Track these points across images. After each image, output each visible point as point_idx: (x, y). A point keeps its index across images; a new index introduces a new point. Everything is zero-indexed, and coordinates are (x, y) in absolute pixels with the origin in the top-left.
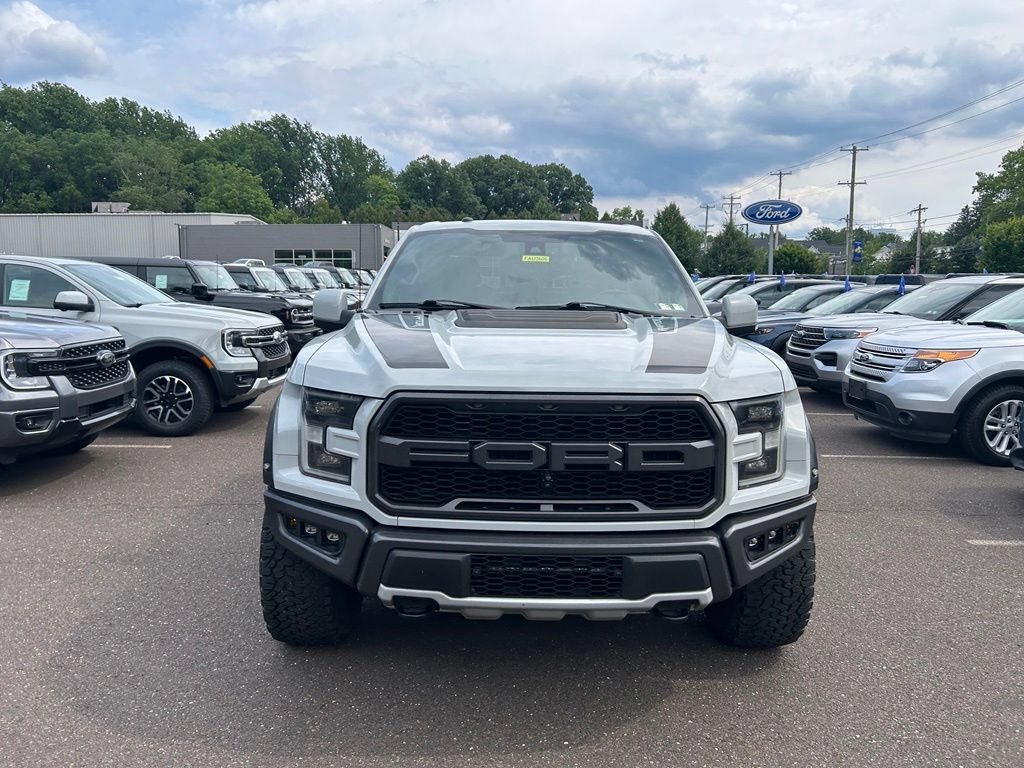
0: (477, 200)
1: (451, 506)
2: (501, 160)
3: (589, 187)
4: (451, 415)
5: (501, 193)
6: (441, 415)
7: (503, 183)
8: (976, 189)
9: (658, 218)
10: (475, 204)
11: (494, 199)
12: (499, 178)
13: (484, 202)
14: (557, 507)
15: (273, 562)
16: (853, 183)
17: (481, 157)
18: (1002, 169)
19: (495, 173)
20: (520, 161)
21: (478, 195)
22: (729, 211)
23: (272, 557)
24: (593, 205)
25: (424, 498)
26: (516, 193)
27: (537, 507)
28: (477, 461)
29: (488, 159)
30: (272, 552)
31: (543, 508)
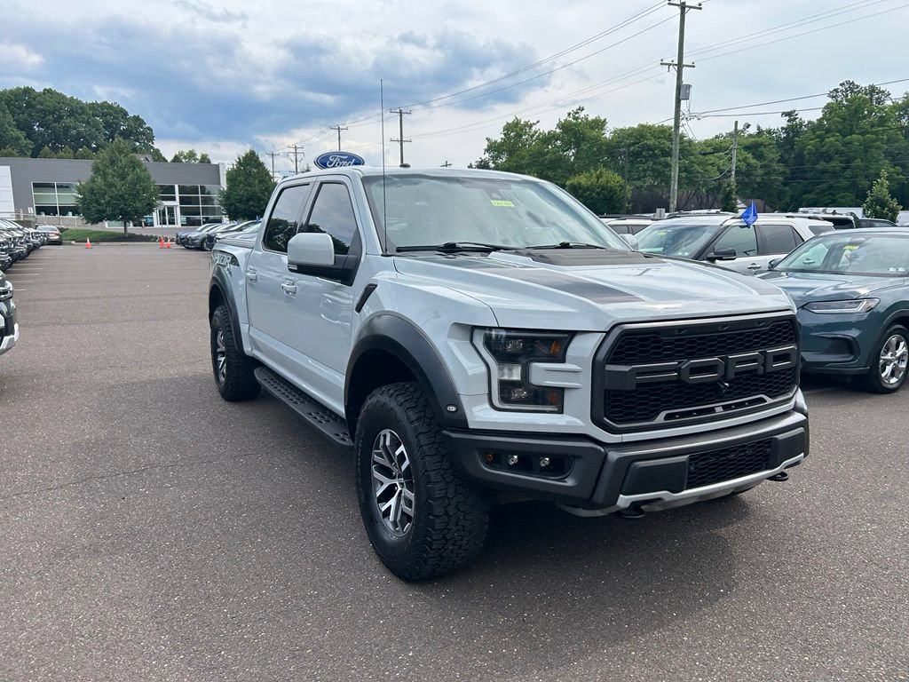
0: (21, 134)
1: (660, 419)
2: (44, 93)
3: (149, 129)
4: (660, 341)
5: (48, 128)
6: (653, 342)
7: (51, 117)
8: (487, 150)
9: (239, 163)
10: (18, 139)
11: (41, 134)
12: (45, 112)
13: (28, 137)
14: (725, 408)
15: (446, 501)
16: (401, 141)
17: (19, 89)
18: (503, 136)
19: (38, 107)
20: (68, 96)
21: (22, 130)
22: (294, 159)
23: (446, 497)
24: (156, 146)
25: (639, 415)
26: (67, 129)
27: (712, 410)
28: (683, 378)
29: (28, 91)
30: (444, 491)
31: (717, 410)
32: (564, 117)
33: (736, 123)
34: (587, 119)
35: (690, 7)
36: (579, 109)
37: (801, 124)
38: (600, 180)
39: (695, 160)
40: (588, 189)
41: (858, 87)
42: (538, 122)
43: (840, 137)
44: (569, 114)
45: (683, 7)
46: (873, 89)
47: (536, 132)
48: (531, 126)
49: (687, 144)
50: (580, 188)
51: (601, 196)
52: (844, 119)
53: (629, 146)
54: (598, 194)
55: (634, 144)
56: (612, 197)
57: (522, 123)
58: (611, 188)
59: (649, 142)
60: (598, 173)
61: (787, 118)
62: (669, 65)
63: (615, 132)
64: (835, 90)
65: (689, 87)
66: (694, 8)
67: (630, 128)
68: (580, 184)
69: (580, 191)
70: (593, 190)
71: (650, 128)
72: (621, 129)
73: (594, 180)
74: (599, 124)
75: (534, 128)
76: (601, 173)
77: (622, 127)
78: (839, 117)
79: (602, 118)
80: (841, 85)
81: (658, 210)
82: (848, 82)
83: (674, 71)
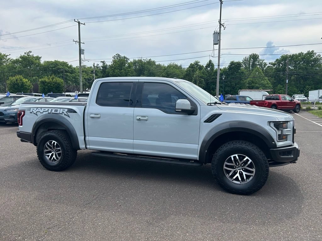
32: (23, 54)
33: (94, 63)
34: (33, 56)
35: (82, 24)
36: (30, 52)
37: (107, 66)
38: (53, 80)
39: (77, 75)
40: (49, 83)
41: (121, 56)
42: (10, 55)
43: (119, 71)
44: (25, 53)
45: (79, 23)
46: (125, 57)
47: (9, 59)
48: (7, 56)
49: (73, 69)
50: (46, 83)
51: (55, 86)
52: (119, 65)
53: (52, 68)
54: (54, 85)
55: (54, 67)
56: (58, 86)
57: (2, 54)
58: (58, 83)
59: (60, 67)
60: (52, 77)
61: (102, 63)
62: (76, 42)
63: (45, 62)
64: (114, 56)
65: (83, 50)
66: (83, 24)
67: (51, 61)
68: (45, 81)
69: (46, 84)
70: (51, 84)
71: (59, 62)
72: (47, 61)
73: (51, 80)
74: (38, 58)
75: (8, 57)
76: (53, 77)
77: (48, 61)
78: (118, 64)
79: (40, 56)
80: (116, 54)
81: (76, 91)
82: (118, 54)
83: (78, 44)
